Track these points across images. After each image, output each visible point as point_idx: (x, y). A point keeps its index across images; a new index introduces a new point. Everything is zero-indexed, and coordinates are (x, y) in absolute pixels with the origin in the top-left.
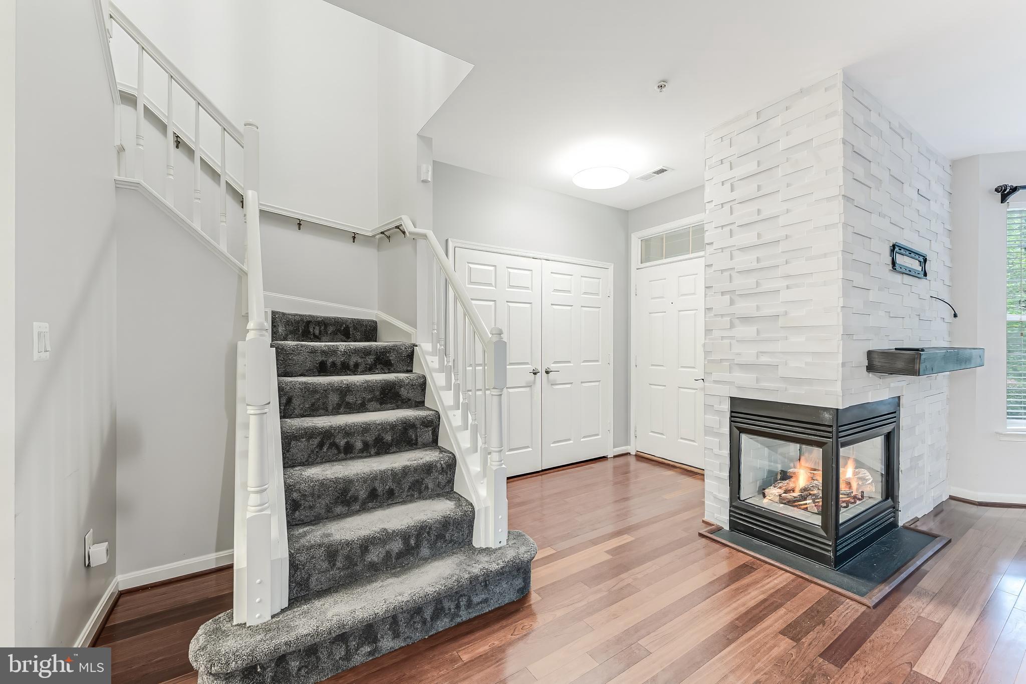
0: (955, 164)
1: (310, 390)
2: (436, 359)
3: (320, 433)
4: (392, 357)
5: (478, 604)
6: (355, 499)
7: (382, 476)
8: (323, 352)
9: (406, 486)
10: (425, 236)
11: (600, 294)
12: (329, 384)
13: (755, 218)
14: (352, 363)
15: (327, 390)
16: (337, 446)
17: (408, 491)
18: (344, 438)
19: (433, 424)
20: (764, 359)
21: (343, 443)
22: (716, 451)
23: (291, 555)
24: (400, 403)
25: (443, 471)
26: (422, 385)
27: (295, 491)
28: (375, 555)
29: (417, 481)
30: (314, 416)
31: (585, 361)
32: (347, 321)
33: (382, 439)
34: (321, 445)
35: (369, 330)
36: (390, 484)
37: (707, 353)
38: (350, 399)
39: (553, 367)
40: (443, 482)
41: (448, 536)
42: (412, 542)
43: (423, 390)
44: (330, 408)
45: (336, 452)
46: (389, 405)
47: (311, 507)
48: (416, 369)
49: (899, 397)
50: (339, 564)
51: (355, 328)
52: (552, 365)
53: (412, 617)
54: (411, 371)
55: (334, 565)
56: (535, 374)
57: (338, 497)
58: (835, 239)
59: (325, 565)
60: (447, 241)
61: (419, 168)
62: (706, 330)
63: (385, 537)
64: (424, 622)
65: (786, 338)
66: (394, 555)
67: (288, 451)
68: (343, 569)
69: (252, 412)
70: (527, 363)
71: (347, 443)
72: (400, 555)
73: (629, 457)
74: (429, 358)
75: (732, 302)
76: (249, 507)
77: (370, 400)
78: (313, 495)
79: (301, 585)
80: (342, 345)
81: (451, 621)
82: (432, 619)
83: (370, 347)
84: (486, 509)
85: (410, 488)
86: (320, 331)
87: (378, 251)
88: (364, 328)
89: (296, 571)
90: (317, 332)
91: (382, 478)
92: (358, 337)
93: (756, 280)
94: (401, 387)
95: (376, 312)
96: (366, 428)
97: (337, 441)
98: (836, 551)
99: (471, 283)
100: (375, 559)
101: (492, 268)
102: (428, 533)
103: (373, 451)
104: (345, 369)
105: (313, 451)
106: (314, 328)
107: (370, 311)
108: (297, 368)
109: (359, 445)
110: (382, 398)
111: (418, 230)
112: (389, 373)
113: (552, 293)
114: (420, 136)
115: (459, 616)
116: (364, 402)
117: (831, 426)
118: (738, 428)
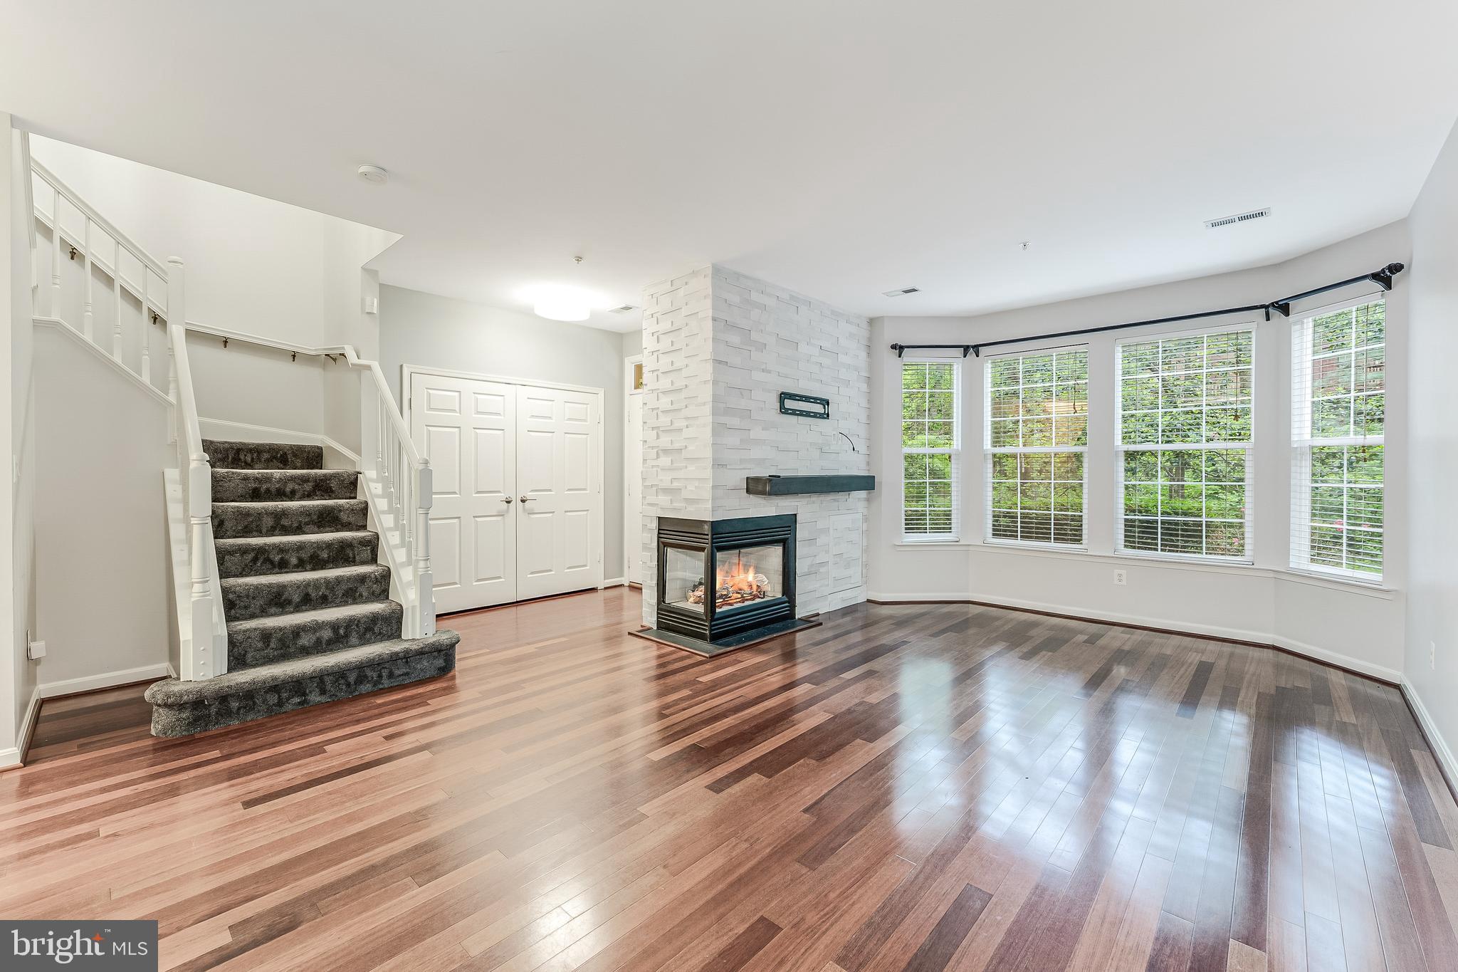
0: (872, 321)
1: (246, 514)
2: (380, 486)
3: (253, 550)
4: (334, 484)
5: (400, 675)
6: (289, 602)
7: (316, 584)
8: (256, 479)
9: (340, 593)
10: (369, 368)
11: (588, 420)
12: (263, 508)
13: (671, 368)
14: (288, 490)
15: (259, 515)
16: (272, 562)
17: (341, 598)
18: (278, 554)
19: (372, 545)
20: (676, 484)
21: (277, 558)
22: (649, 563)
23: (229, 635)
24: (340, 526)
25: (377, 581)
26: (364, 510)
27: (231, 592)
28: (305, 640)
29: (351, 589)
30: (247, 537)
31: (569, 490)
32: (285, 447)
33: (318, 556)
34: (255, 560)
35: (313, 457)
36: (323, 591)
37: (644, 479)
38: (285, 522)
39: (529, 495)
40: (378, 591)
41: (376, 630)
42: (342, 632)
43: (364, 514)
44: (264, 530)
45: (270, 566)
46: (328, 529)
47: (246, 607)
48: (360, 497)
49: (796, 515)
50: (272, 645)
51: (295, 455)
52: (530, 493)
53: (337, 680)
54: (355, 498)
55: (268, 645)
56: (508, 502)
57: (273, 600)
58: (706, 394)
59: (260, 645)
60: (401, 366)
61: (363, 300)
62: (644, 460)
63: (317, 627)
64: (348, 685)
65: (686, 467)
66: (324, 642)
67: (222, 564)
68: (276, 649)
69: (196, 522)
70: (499, 492)
71: (282, 559)
72: (329, 642)
73: (623, 588)
74: (372, 485)
75: (658, 437)
76: (193, 594)
77: (307, 524)
78: (248, 596)
79: (239, 659)
80: (277, 473)
81: (374, 686)
82: (355, 683)
83: (309, 475)
84: (414, 607)
85: (343, 595)
86: (252, 459)
87: (324, 369)
88: (305, 455)
89: (233, 648)
90: (249, 459)
91: (315, 585)
92: (299, 465)
93: (670, 419)
94: (340, 511)
95: (321, 437)
96: (301, 547)
97: (272, 557)
98: (711, 630)
99: (430, 409)
100: (306, 643)
101: (457, 394)
102: (357, 625)
103: (308, 567)
104: (281, 494)
105: (246, 565)
106: (245, 455)
107: (315, 436)
108: (227, 494)
109: (294, 561)
110: (320, 522)
111: (362, 362)
112: (329, 499)
113: (529, 419)
114: (365, 269)
115: (380, 683)
116: (300, 525)
117: (707, 535)
118: (663, 543)
